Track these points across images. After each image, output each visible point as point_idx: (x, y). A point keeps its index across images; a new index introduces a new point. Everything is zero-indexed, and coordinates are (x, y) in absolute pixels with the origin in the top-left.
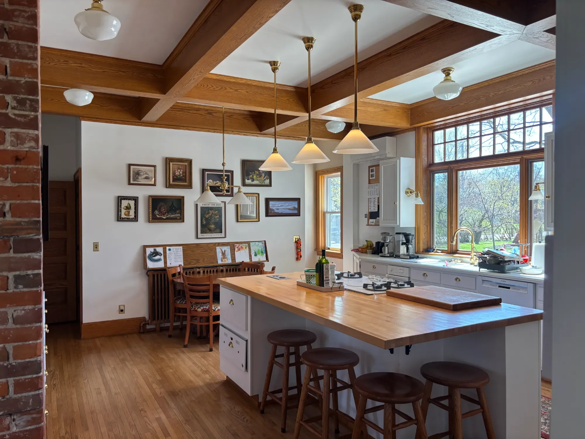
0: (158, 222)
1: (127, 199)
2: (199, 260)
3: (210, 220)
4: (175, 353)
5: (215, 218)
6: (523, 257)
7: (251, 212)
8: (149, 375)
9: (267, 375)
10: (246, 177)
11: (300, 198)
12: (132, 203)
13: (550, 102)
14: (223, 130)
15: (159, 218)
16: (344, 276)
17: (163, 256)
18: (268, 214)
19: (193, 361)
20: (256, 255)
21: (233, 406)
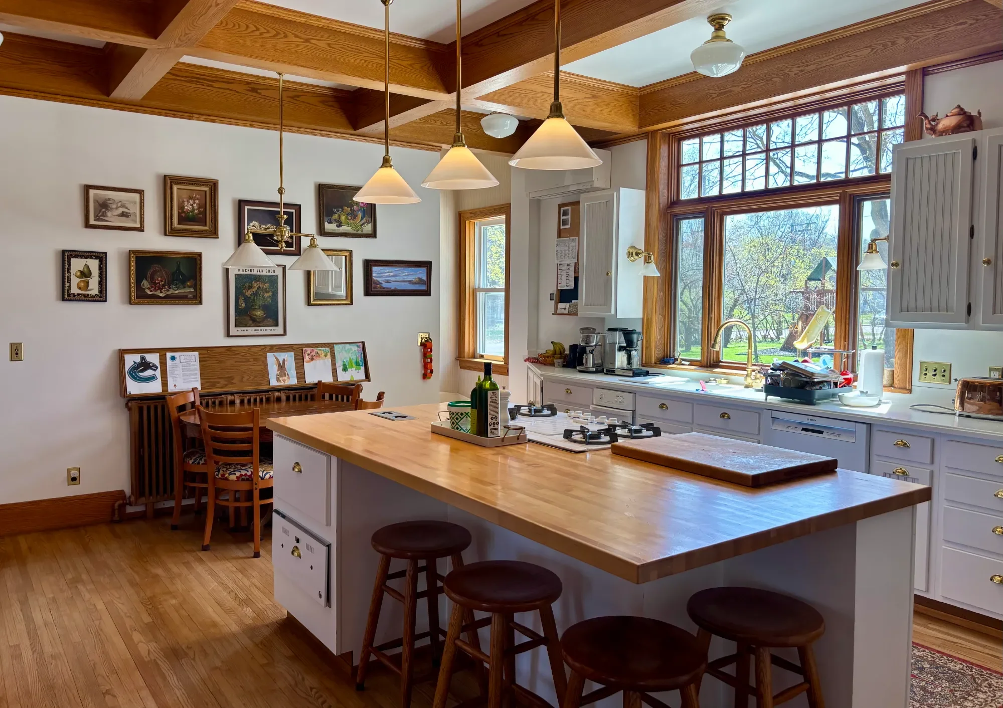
0: (148, 304)
1: (83, 256)
2: (233, 379)
3: (254, 300)
4: (184, 563)
5: (264, 298)
6: (842, 374)
7: (335, 287)
8: (126, 613)
9: (371, 613)
10: (326, 219)
11: (430, 263)
12: (94, 264)
13: (902, 88)
14: (281, 124)
15: (149, 295)
16: (522, 411)
17: (159, 370)
18: (370, 289)
19: (220, 579)
20: (345, 369)
21: (300, 677)
